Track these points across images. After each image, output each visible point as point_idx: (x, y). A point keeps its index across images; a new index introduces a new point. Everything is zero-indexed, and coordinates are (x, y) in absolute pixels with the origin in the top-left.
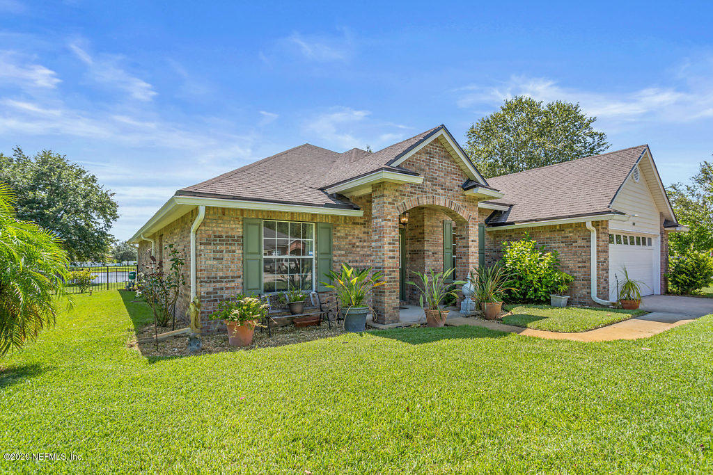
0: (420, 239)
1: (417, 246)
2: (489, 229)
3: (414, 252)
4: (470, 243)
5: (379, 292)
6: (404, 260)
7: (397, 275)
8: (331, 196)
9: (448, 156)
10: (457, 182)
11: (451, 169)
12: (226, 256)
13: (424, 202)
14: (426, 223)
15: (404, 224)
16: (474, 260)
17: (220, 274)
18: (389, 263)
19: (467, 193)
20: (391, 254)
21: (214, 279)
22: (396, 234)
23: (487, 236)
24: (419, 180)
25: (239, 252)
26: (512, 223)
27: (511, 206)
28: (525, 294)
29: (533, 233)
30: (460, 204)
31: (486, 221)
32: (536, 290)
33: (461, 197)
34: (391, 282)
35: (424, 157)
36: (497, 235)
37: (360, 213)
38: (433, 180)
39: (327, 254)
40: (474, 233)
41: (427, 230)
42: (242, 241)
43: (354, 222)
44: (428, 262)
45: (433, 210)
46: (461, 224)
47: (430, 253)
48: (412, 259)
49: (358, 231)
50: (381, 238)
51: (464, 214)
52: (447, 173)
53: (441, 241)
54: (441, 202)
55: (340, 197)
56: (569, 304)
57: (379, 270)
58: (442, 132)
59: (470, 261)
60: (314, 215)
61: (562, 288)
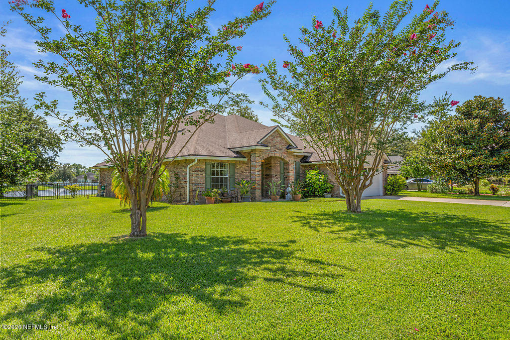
0: (270, 169)
1: (268, 172)
2: (301, 164)
3: (267, 175)
4: (290, 171)
5: (254, 190)
6: (263, 178)
7: (260, 183)
8: (234, 152)
9: (281, 136)
10: (284, 147)
11: (282, 141)
12: (200, 176)
13: (271, 155)
14: (272, 162)
15: (263, 163)
16: (292, 178)
17: (198, 182)
18: (258, 179)
19: (288, 151)
20: (258, 176)
21: (196, 184)
22: (260, 168)
23: (301, 167)
24: (269, 148)
25: (204, 174)
26: (311, 162)
27: (312, 153)
28: (314, 193)
29: (319, 167)
30: (285, 155)
31: (301, 160)
32: (318, 191)
33: (286, 153)
34: (258, 186)
35: (271, 138)
36: (306, 167)
37: (246, 160)
38: (275, 147)
39: (233, 176)
40: (292, 167)
41: (273, 165)
42: (205, 170)
43: (243, 163)
44: (273, 179)
45: (275, 158)
46: (286, 163)
47: (274, 175)
48: (266, 178)
49: (244, 166)
50: (255, 169)
51: (287, 159)
52: (280, 143)
53: (279, 170)
54: (278, 155)
55: (238, 153)
56: (332, 196)
57: (254, 181)
58: (278, 128)
59: (290, 179)
60: (228, 161)
61: (328, 190)
